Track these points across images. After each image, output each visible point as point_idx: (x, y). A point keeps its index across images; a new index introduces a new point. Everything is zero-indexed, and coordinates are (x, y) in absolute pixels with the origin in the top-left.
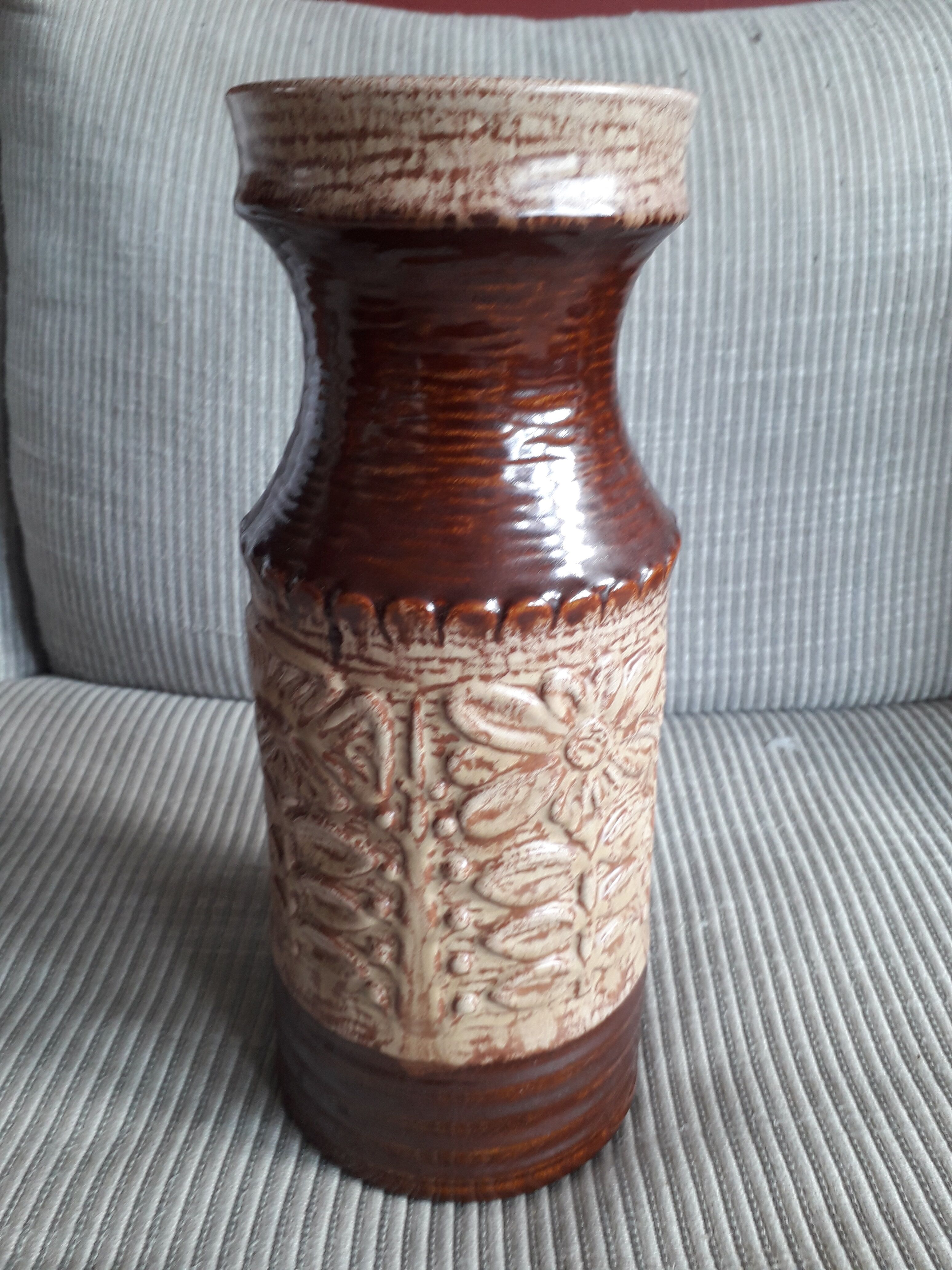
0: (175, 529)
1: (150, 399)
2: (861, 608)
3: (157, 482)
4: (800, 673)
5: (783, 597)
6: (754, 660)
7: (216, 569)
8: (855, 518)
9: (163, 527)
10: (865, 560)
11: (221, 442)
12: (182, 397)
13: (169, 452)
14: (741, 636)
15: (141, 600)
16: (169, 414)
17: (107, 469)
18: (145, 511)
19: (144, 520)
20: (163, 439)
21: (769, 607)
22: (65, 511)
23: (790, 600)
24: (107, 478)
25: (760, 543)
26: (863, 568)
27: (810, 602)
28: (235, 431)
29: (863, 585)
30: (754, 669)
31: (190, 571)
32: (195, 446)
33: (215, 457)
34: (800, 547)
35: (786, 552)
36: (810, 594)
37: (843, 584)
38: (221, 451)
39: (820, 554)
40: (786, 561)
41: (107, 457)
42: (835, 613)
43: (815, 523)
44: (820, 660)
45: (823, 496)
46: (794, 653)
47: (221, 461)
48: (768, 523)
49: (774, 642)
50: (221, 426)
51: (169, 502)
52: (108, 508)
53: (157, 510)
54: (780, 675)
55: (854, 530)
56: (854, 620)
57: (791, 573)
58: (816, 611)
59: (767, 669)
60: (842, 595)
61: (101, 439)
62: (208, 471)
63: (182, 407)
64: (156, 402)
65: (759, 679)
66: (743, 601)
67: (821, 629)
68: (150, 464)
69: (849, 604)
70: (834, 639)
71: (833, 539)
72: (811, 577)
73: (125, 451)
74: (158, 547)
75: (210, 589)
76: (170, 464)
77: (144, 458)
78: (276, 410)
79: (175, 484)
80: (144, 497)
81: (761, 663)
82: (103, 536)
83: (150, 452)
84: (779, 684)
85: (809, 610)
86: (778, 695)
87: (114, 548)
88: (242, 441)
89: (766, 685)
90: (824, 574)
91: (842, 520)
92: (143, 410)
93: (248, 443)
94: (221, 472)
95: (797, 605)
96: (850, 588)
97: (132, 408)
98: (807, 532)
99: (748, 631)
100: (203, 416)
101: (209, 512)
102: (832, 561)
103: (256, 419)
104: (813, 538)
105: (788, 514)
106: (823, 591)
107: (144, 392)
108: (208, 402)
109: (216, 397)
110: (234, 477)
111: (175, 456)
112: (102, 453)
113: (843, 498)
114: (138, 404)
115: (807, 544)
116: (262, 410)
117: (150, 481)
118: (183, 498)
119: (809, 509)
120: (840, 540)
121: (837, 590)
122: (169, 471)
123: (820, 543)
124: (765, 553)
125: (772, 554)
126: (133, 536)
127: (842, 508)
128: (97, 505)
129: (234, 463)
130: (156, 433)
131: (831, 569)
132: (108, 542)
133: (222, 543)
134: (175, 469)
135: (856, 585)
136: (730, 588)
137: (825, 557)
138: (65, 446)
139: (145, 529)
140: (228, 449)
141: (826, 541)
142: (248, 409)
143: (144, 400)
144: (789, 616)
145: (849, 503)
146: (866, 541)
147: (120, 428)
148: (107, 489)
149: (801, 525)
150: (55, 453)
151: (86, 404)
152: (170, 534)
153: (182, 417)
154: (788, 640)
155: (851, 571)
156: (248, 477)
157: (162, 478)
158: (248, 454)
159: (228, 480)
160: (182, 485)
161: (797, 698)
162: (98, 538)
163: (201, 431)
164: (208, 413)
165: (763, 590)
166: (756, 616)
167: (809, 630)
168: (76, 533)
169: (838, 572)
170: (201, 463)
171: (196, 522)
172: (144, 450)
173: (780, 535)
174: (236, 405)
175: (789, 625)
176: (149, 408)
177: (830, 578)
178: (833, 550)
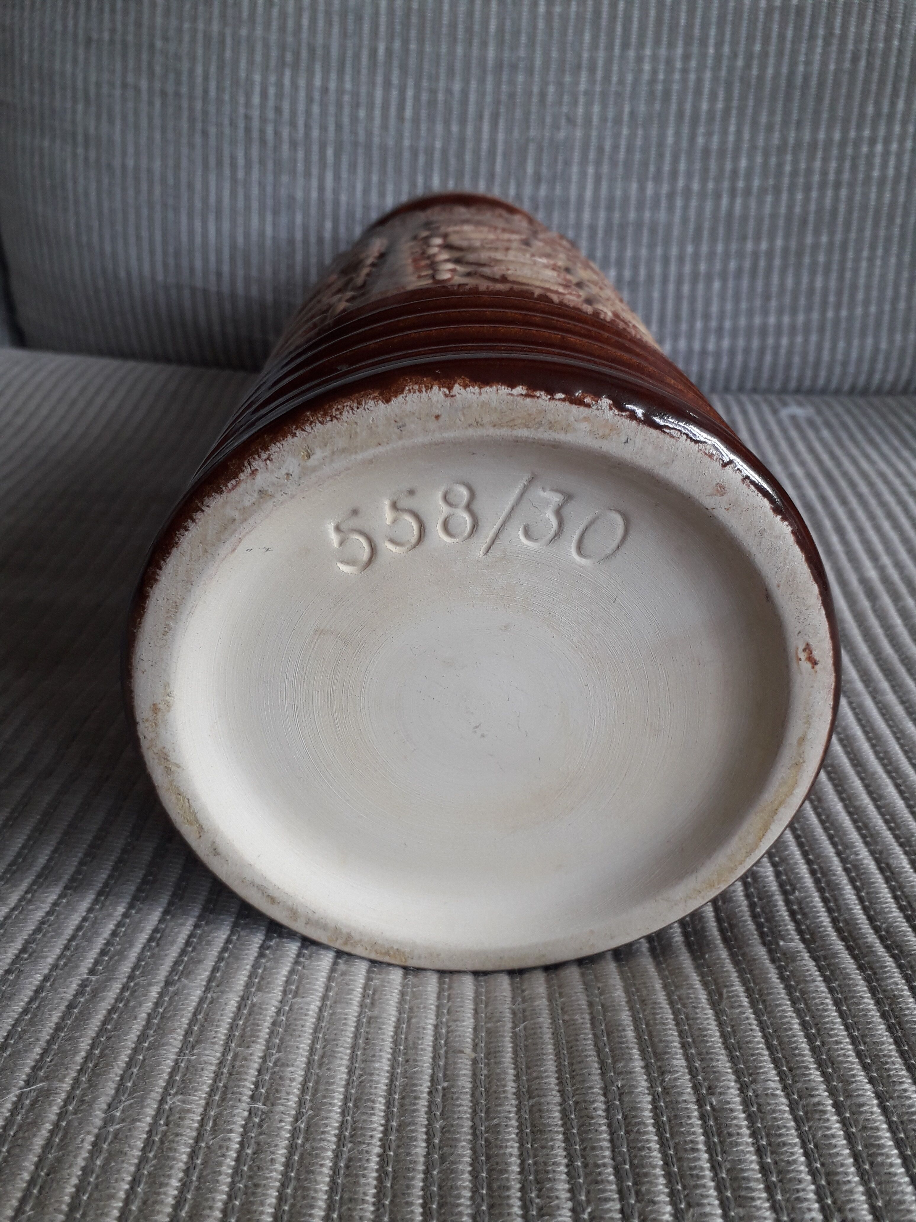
0: (150, 171)
1: (125, 25)
2: (891, 276)
3: (131, 118)
4: (819, 348)
5: (807, 260)
6: (771, 330)
7: (191, 216)
8: (891, 172)
9: (137, 168)
10: (898, 221)
11: (199, 70)
12: (159, 20)
13: (144, 84)
14: (758, 303)
15: (114, 254)
16: (145, 39)
17: (80, 107)
18: (118, 150)
19: (117, 163)
20: (138, 70)
21: (791, 272)
22: (37, 159)
23: (814, 264)
24: (79, 117)
25: (784, 196)
26: (896, 231)
27: (835, 267)
28: (214, 58)
29: (895, 249)
30: (770, 341)
31: (164, 219)
32: (172, 76)
33: (192, 86)
34: (828, 202)
35: (813, 207)
36: (836, 257)
37: (873, 248)
38: (199, 80)
39: (849, 211)
40: (811, 218)
41: (80, 94)
42: (862, 281)
43: (846, 176)
44: (842, 334)
45: (857, 145)
46: (815, 324)
47: (199, 92)
48: (794, 173)
49: (794, 311)
50: (200, 52)
51: (143, 141)
52: (80, 150)
53: (131, 150)
54: (798, 348)
55: (888, 186)
56: (882, 290)
57: (817, 232)
58: (841, 278)
59: (785, 341)
60: (871, 260)
61: (73, 74)
62: (185, 104)
63: (158, 33)
64: (131, 28)
65: (776, 354)
66: (762, 263)
67: (845, 298)
68: (124, 99)
69: (877, 271)
70: (859, 311)
71: (865, 195)
72: (838, 238)
73: (98, 85)
74: (131, 192)
75: (184, 238)
76: (145, 96)
77: (118, 93)
78: (259, 32)
79: (150, 118)
80: (117, 138)
81: (779, 332)
82: (75, 183)
83: (124, 86)
84: (797, 360)
85: (834, 276)
86: (795, 373)
87: (86, 194)
88: (221, 68)
89: (782, 361)
90: (853, 235)
91: (876, 174)
92: (118, 37)
93: (228, 71)
94: (199, 105)
95: (820, 269)
96: (880, 252)
97: (106, 36)
98: (837, 185)
99: (767, 297)
100: (180, 41)
101: (185, 151)
102: (862, 219)
103: (237, 42)
104: (844, 192)
105: (818, 164)
106: (851, 254)
107: (119, 17)
108: (186, 25)
109: (194, 19)
110: (212, 109)
111: (151, 90)
112: (74, 89)
113: (879, 148)
114: (113, 31)
115: (836, 199)
116: (244, 32)
117: (124, 118)
118: (158, 136)
119: (841, 159)
120: (873, 196)
121: (865, 253)
122: (144, 107)
123: (850, 199)
124: (790, 207)
125: (798, 210)
126: (106, 181)
127: (878, 160)
128: (69, 148)
129: (213, 93)
130: (131, 64)
131: (861, 230)
132: (80, 189)
133: (198, 186)
134: (151, 103)
135: (887, 250)
136: (749, 246)
137: (855, 215)
138: (37, 85)
139: (118, 172)
140: (206, 78)
141: (858, 198)
142: (228, 31)
143: (119, 26)
144: (812, 282)
145: (886, 153)
146: (901, 199)
147: (93, 59)
148: (80, 131)
149: (831, 177)
150: (26, 95)
151: (59, 36)
152: (144, 176)
153: (159, 44)
154: (809, 309)
155: (882, 233)
156: (227, 108)
157: (137, 114)
158: (227, 83)
159: (205, 112)
160: (157, 122)
161: (815, 377)
162: (70, 185)
163: (178, 57)
164: (186, 38)
165: (786, 250)
166: (775, 280)
167: (832, 299)
168: (48, 182)
169: (868, 233)
170: (178, 95)
171: (171, 163)
172: (118, 83)
173: (808, 188)
174: (215, 27)
175: (811, 292)
176: (125, 33)
177: (859, 240)
178: (864, 208)
